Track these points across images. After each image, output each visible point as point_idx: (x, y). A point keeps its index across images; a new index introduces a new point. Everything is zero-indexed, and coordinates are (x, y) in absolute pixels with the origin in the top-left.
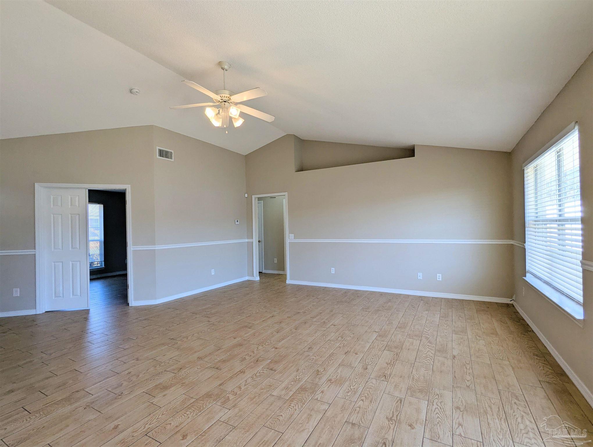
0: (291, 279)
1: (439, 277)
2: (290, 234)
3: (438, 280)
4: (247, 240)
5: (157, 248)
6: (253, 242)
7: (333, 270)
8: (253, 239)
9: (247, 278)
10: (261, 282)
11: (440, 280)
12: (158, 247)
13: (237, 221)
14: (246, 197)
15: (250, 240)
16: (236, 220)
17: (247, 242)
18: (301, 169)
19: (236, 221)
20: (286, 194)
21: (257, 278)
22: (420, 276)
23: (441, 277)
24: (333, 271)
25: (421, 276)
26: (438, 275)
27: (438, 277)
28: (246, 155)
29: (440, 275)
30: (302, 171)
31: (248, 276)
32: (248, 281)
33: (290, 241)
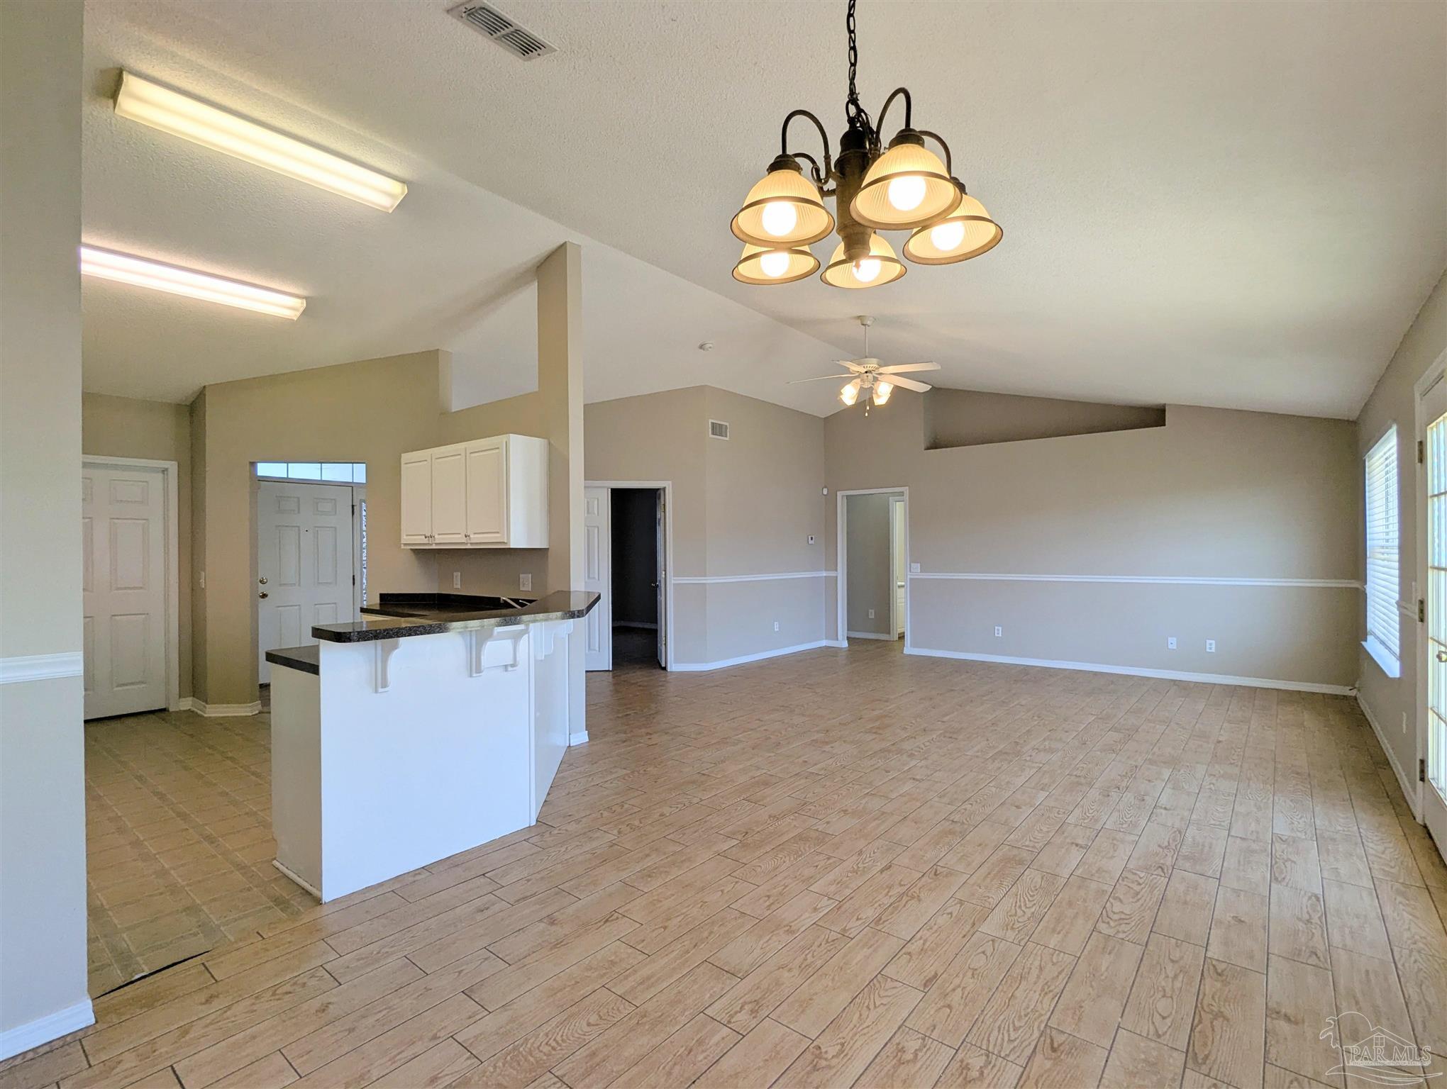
0: (914, 645)
1: (1211, 646)
2: (912, 564)
3: (1208, 650)
4: (824, 574)
5: (709, 582)
6: (837, 577)
7: (998, 630)
8: (836, 570)
9: (824, 643)
10: (849, 650)
11: (1213, 650)
12: (709, 580)
13: (812, 539)
14: (825, 495)
15: (832, 574)
16: (810, 537)
17: (825, 577)
18: (934, 445)
19: (810, 539)
20: (906, 490)
21: (845, 644)
22: (1173, 643)
23: (1214, 646)
24: (999, 632)
25: (1175, 643)
26: (1208, 642)
27: (1208, 646)
28: (825, 418)
29: (1213, 642)
30: (936, 448)
31: (826, 639)
32: (827, 648)
33: (912, 577)
